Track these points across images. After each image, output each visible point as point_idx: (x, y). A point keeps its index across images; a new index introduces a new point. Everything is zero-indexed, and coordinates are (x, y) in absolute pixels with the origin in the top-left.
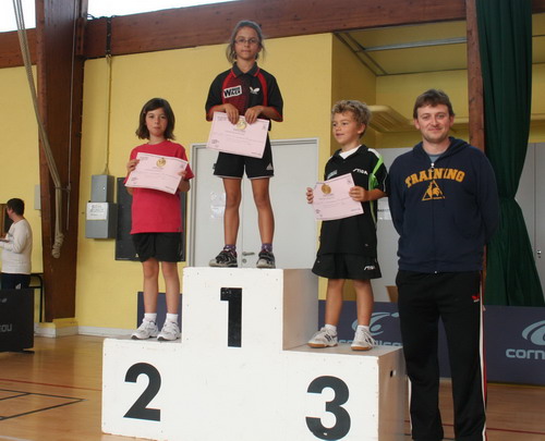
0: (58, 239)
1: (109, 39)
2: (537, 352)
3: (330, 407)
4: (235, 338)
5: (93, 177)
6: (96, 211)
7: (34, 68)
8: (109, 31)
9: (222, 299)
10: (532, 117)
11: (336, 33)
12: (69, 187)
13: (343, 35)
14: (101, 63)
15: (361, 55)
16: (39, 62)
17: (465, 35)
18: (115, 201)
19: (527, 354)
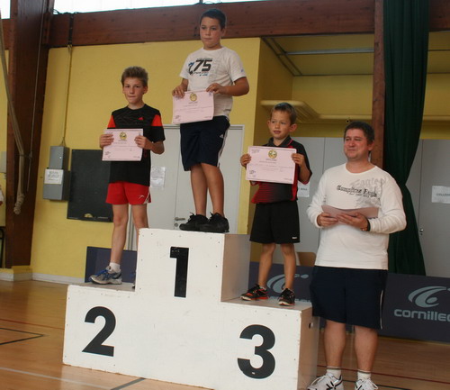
0: (20, 199)
1: (71, 32)
2: (420, 313)
3: (258, 351)
4: (180, 290)
5: (52, 148)
6: (53, 177)
7: (7, 53)
8: (71, 25)
9: (172, 256)
10: (424, 118)
11: (264, 38)
12: (31, 155)
13: (269, 40)
14: (64, 51)
15: (283, 57)
16: (11, 48)
17: (373, 46)
18: (69, 169)
19: (411, 314)
